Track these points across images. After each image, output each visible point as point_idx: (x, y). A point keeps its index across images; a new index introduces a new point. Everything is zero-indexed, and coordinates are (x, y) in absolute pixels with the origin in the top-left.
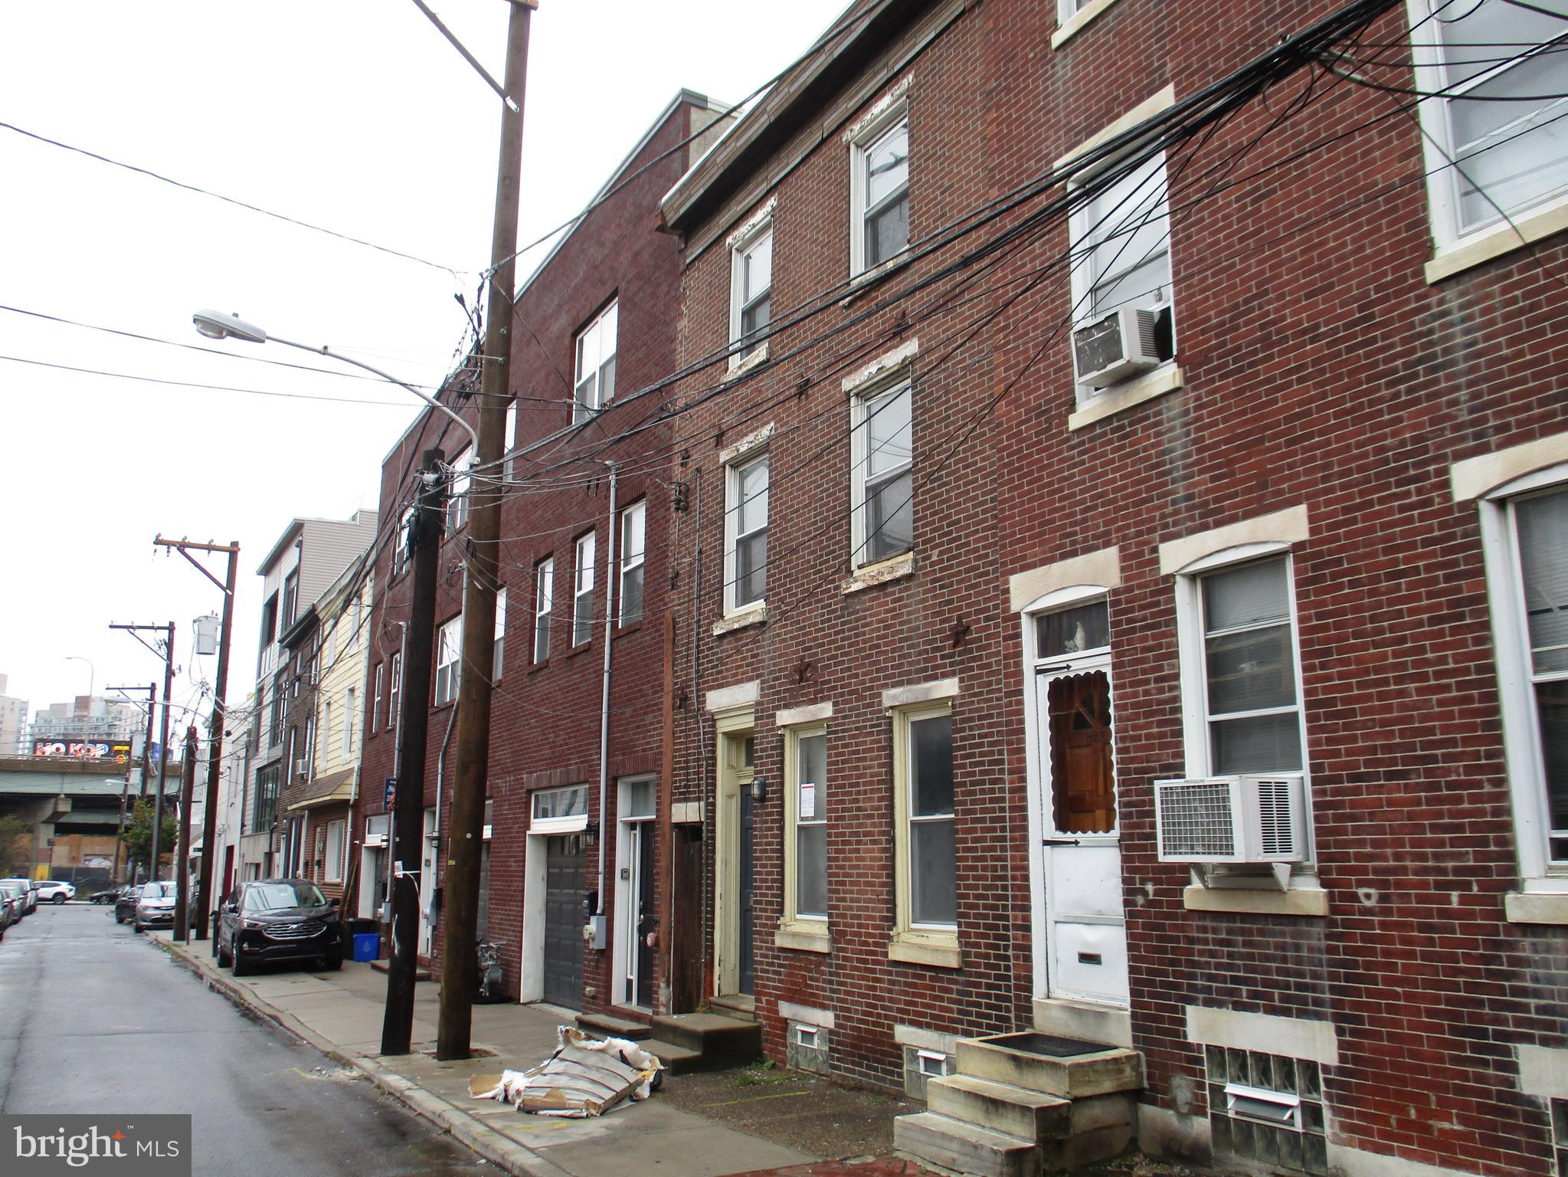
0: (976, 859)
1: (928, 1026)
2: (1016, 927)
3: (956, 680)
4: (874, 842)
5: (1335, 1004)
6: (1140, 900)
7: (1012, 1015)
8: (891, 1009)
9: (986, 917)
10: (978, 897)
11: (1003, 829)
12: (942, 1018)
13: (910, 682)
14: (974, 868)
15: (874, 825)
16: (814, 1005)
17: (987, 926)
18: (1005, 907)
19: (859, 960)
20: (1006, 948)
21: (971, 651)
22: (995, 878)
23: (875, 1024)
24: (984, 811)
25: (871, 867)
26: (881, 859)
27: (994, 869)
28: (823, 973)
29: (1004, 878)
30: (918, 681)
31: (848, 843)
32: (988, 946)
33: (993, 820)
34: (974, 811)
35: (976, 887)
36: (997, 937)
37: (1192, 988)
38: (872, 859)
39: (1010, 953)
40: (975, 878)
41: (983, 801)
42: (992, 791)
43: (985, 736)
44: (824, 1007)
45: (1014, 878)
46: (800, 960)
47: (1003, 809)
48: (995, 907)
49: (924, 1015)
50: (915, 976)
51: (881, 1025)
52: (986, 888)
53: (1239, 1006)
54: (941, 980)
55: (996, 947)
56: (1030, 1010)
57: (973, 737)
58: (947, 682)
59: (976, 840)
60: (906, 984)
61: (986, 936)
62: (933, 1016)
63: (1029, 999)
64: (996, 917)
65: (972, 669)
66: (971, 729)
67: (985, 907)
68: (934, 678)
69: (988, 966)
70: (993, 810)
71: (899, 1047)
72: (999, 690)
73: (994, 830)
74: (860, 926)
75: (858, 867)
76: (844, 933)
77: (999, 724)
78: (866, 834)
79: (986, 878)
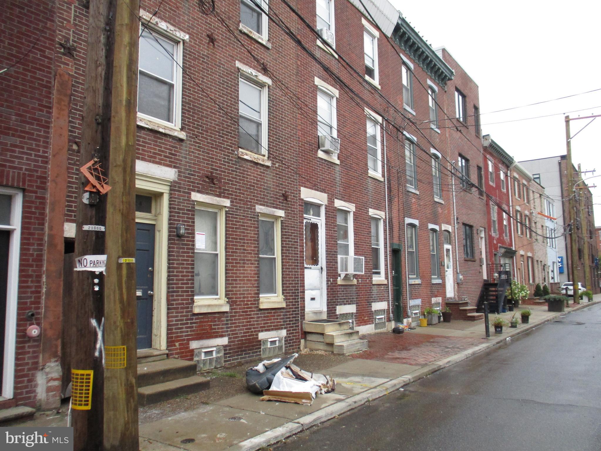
0: (289, 272)
1: (272, 330)
2: (301, 292)
3: (283, 212)
4: (252, 264)
5: (356, 301)
6: (330, 283)
7: (299, 318)
8: (257, 328)
9: (292, 290)
10: (290, 284)
11: (298, 263)
12: (277, 325)
13: (267, 206)
14: (289, 275)
15: (252, 257)
16: (216, 337)
17: (292, 293)
18: (298, 287)
19: (243, 312)
20: (298, 299)
21: (289, 204)
22: (295, 278)
23: (249, 336)
24: (292, 256)
25: (250, 274)
26: (255, 271)
27: (295, 275)
28: (222, 321)
29: (298, 278)
30: (271, 207)
31: (239, 263)
32: (293, 299)
33: (295, 260)
34: (289, 256)
35: (289, 281)
36: (295, 296)
37: (338, 302)
38: (251, 270)
39: (299, 300)
40: (289, 278)
41: (292, 253)
42: (295, 251)
43: (293, 233)
44: (222, 336)
45: (300, 278)
46: (208, 318)
47: (297, 257)
48: (295, 287)
49: (271, 326)
50: (268, 313)
51: (253, 335)
52: (293, 281)
53: (345, 304)
54: (278, 313)
55: (295, 299)
56: (304, 315)
57: (289, 232)
58: (281, 211)
59: (289, 266)
60: (264, 317)
61: (292, 296)
62: (274, 326)
63: (304, 313)
64: (295, 290)
65: (289, 210)
66: (288, 229)
67: (292, 287)
68: (276, 208)
69: (293, 305)
70: (295, 257)
71: (260, 341)
72: (297, 220)
73: (295, 263)
74: (244, 298)
75: (244, 273)
76: (236, 301)
77: (297, 231)
78: (248, 260)
79: (292, 278)
